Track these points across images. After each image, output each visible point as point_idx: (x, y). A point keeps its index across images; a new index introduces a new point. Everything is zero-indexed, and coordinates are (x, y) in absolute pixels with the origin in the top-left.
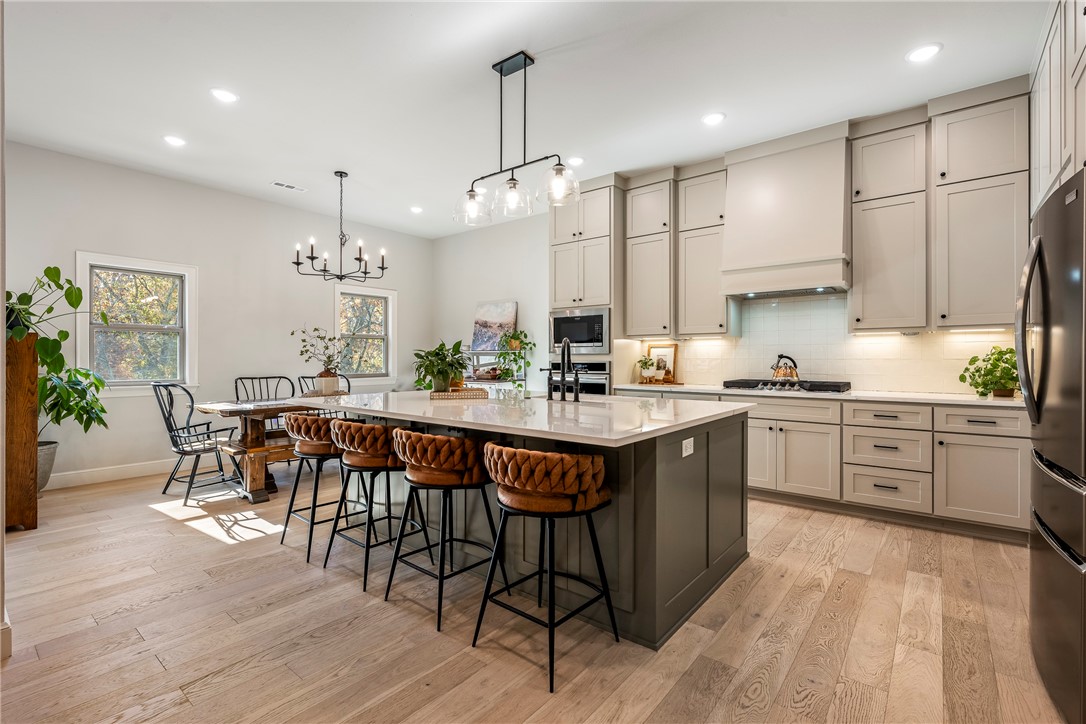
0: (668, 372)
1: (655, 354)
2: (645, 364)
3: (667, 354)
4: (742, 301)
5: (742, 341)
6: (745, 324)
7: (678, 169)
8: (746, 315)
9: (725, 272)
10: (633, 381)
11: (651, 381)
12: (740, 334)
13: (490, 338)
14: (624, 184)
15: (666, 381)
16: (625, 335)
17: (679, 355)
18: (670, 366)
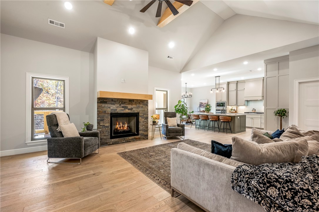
0: (235, 111)
1: (233, 108)
2: (232, 110)
3: (235, 108)
4: (248, 101)
5: (247, 107)
6: (248, 104)
7: (237, 81)
8: (248, 103)
9: (245, 97)
10: (230, 112)
11: (233, 112)
12: (247, 105)
13: (203, 105)
14: (228, 83)
15: (235, 112)
16: (228, 105)
17: (237, 109)
18: (236, 110)
